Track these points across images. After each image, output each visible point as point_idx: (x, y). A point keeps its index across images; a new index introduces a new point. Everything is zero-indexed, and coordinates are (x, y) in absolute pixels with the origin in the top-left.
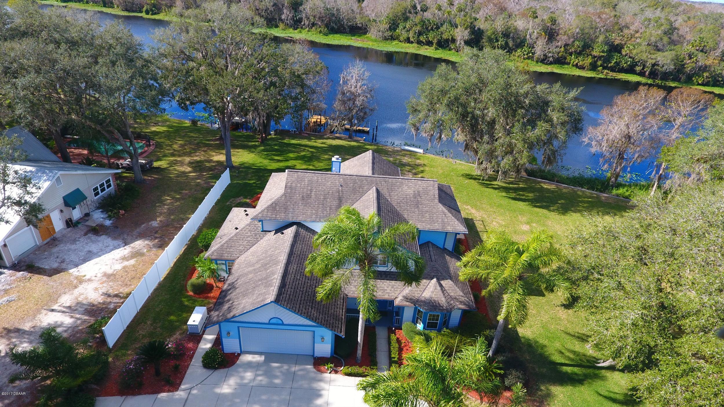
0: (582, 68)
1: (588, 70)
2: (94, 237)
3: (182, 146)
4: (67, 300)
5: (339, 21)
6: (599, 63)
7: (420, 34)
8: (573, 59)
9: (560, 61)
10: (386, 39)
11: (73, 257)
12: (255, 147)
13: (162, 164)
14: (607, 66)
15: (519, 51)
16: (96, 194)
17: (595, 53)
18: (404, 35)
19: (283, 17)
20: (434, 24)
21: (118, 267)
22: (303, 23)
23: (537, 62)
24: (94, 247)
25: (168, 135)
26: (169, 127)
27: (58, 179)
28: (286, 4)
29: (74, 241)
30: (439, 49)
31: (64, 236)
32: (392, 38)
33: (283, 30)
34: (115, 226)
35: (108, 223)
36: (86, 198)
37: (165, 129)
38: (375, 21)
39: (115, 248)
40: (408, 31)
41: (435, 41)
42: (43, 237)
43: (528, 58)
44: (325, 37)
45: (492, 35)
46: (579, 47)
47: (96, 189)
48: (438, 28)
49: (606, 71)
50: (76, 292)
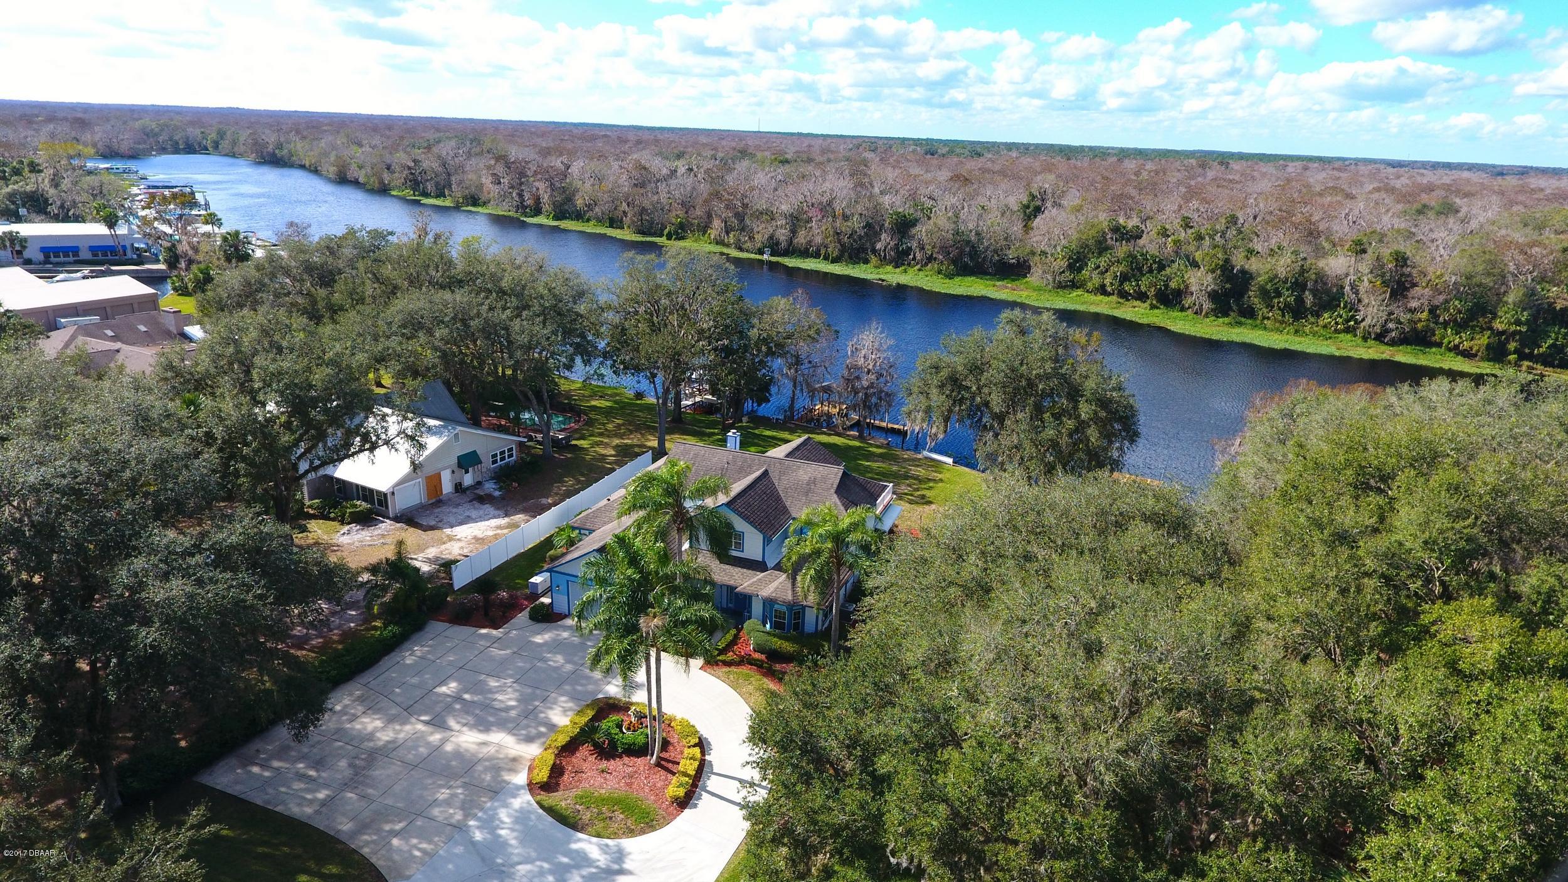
0: (1468, 355)
1: (1482, 359)
2: (477, 505)
3: (619, 426)
4: (432, 552)
5: (974, 252)
6: (1512, 346)
7: (1124, 278)
8: (1451, 337)
9: (1420, 339)
10: (1061, 286)
11: (452, 519)
12: (711, 435)
13: (583, 443)
14: (1532, 353)
15: (1326, 315)
16: (494, 462)
17: (1498, 325)
18: (1096, 280)
19: (879, 246)
20: (1155, 262)
21: (490, 533)
22: (911, 257)
23: (1365, 339)
24: (474, 514)
25: (608, 413)
26: (615, 402)
27: (456, 435)
28: (886, 225)
29: (458, 505)
30: (1158, 308)
31: (449, 500)
32: (1074, 285)
33: (875, 267)
34: (503, 498)
35: (497, 493)
36: (481, 462)
37: (608, 404)
38: (1043, 253)
39: (495, 517)
40: (1102, 273)
41: (1152, 292)
42: (429, 496)
43: (1347, 330)
44: (947, 281)
45: (1267, 283)
46: (1460, 312)
47: (495, 456)
48: (1162, 267)
49: (1526, 363)
50: (443, 547)
